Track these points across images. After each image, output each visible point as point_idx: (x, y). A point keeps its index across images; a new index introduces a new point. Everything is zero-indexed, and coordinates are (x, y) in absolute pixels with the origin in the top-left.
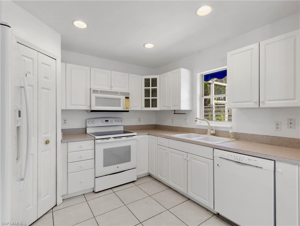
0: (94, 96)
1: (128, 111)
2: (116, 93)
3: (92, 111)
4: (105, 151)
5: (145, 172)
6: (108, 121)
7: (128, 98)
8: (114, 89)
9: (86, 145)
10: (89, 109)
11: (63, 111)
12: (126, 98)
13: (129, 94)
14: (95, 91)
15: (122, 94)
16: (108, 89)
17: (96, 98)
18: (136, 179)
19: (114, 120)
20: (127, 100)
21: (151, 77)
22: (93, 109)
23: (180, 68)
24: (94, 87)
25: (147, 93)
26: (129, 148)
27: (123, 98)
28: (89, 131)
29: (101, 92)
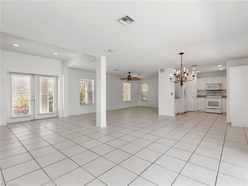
1: (222, 90)
2: (216, 84)
3: (207, 90)
4: (208, 101)
6: (214, 93)
9: (203, 99)
10: (205, 90)
11: (197, 90)
12: (220, 85)
14: (207, 85)
15: (218, 84)
16: (213, 83)
18: (221, 113)
19: (217, 93)
20: (220, 86)
24: (207, 83)
26: (218, 102)
28: (207, 96)
29: (210, 84)
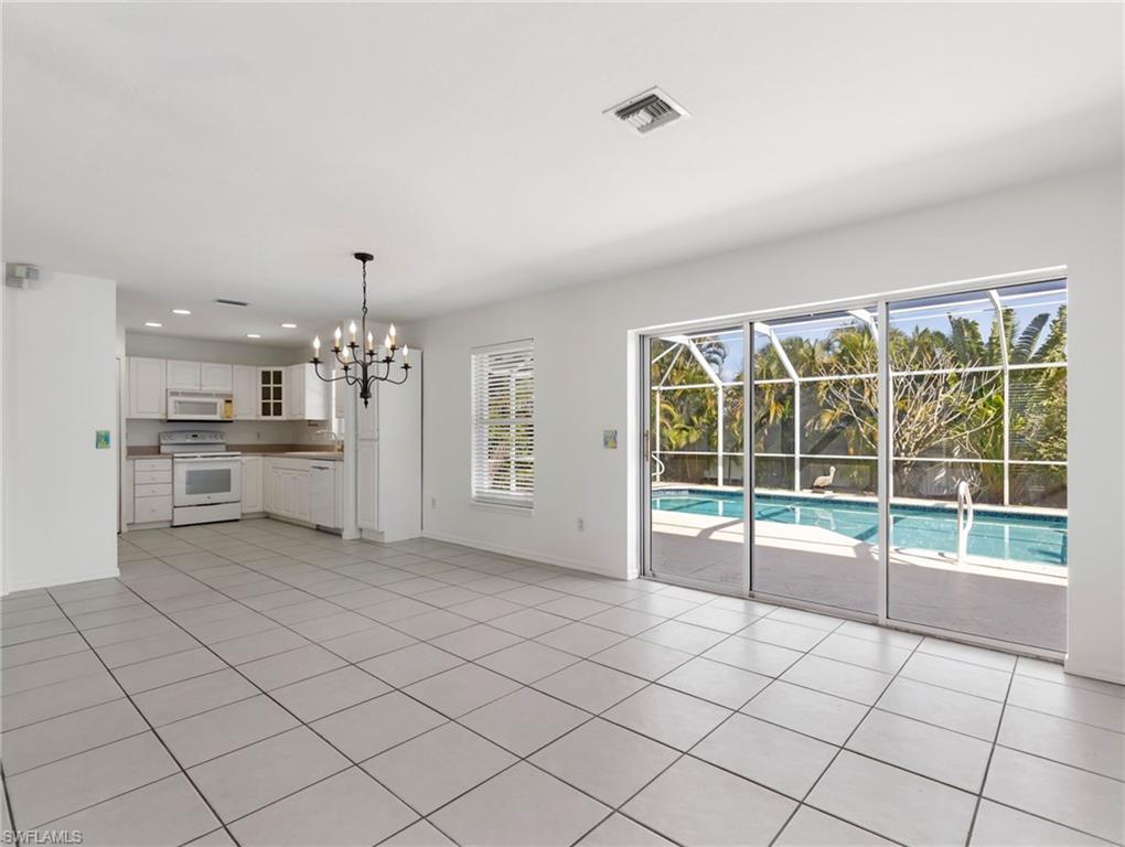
0: (172, 399)
1: (231, 422)
2: (209, 395)
3: (169, 421)
4: (190, 473)
5: (259, 509)
6: (196, 436)
7: (230, 402)
8: (206, 389)
9: (162, 464)
10: (164, 417)
11: (128, 420)
12: (227, 401)
13: (231, 396)
14: (175, 394)
15: (218, 396)
16: (196, 389)
17: (176, 402)
18: (239, 517)
19: (208, 435)
20: (228, 405)
21: (272, 369)
22: (170, 418)
23: (304, 362)
24: (173, 387)
25: (266, 394)
26: (229, 471)
27: (221, 402)
28: (163, 449)
29: (184, 394)
